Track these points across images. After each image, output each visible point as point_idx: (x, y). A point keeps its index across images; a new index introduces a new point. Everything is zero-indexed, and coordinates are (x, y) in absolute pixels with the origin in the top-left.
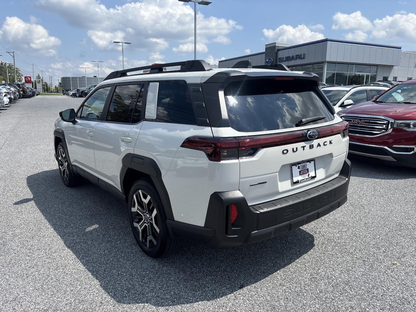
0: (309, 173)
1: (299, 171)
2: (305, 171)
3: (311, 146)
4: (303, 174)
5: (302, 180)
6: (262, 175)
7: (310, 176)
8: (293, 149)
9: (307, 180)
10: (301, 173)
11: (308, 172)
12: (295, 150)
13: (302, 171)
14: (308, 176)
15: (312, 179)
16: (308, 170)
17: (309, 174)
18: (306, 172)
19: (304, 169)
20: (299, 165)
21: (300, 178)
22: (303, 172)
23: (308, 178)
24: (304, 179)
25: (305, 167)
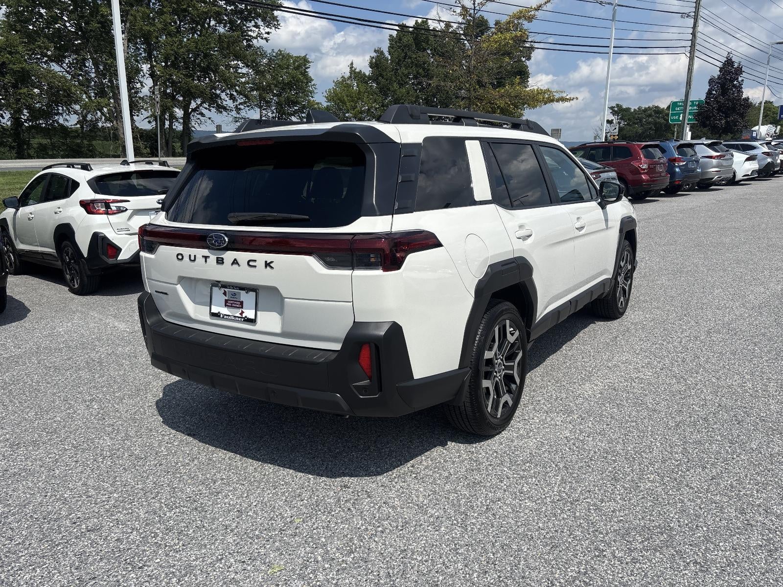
0: (243, 310)
1: (226, 300)
2: (236, 304)
3: (219, 259)
4: (232, 306)
5: (227, 315)
6: (160, 281)
7: (244, 315)
8: (190, 255)
9: (235, 319)
10: (227, 304)
11: (242, 308)
12: (192, 258)
13: (230, 302)
14: (240, 314)
15: (245, 322)
16: (242, 303)
17: (242, 312)
18: (238, 306)
19: (235, 299)
20: (226, 290)
21: (225, 311)
22: (232, 304)
23: (239, 317)
24: (230, 316)
25: (236, 297)
